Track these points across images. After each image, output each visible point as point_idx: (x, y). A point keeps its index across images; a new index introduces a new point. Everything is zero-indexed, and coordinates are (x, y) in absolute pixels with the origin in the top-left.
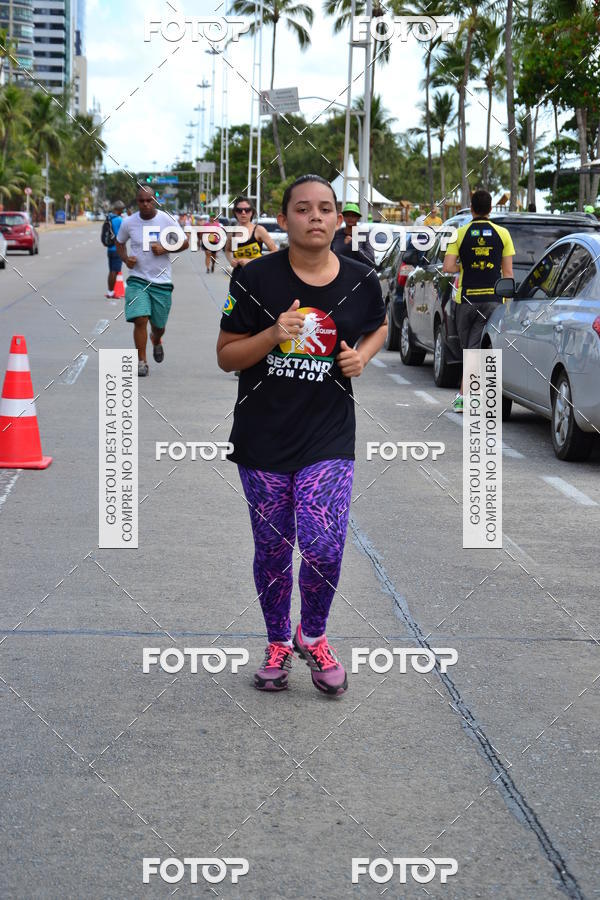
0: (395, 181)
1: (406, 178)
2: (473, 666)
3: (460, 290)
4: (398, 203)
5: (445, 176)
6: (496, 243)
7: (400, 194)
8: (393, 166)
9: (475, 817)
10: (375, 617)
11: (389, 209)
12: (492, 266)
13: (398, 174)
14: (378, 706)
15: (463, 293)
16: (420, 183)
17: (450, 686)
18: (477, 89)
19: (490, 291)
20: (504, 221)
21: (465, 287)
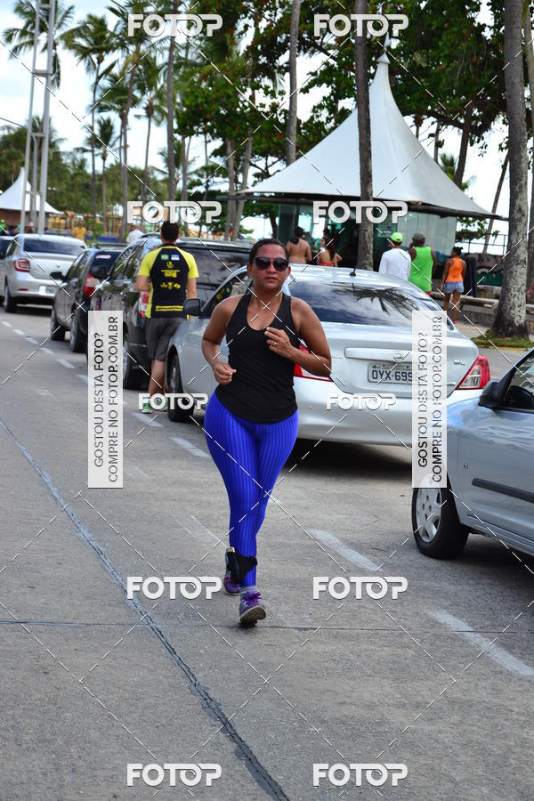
0: (62, 193)
1: (72, 191)
2: (202, 651)
3: (150, 306)
4: (62, 213)
5: (107, 191)
6: (182, 266)
7: (65, 205)
8: (60, 180)
9: (229, 789)
10: (110, 605)
11: (55, 218)
12: (179, 286)
13: (64, 186)
14: (128, 688)
15: (153, 309)
16: (83, 196)
17: (186, 670)
18: (138, 117)
19: (179, 308)
20: (187, 246)
21: (154, 304)
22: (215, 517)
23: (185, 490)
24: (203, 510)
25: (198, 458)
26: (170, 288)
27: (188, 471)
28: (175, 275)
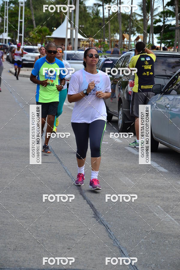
15: (139, 87)
22: (171, 207)
23: (154, 191)
24: (165, 203)
25: (161, 172)
26: (148, 75)
27: (156, 180)
28: (150, 68)
